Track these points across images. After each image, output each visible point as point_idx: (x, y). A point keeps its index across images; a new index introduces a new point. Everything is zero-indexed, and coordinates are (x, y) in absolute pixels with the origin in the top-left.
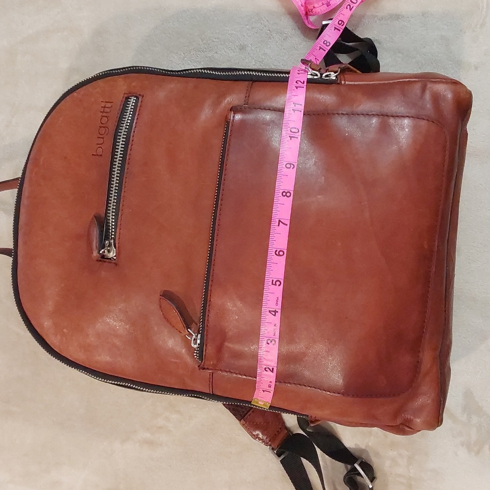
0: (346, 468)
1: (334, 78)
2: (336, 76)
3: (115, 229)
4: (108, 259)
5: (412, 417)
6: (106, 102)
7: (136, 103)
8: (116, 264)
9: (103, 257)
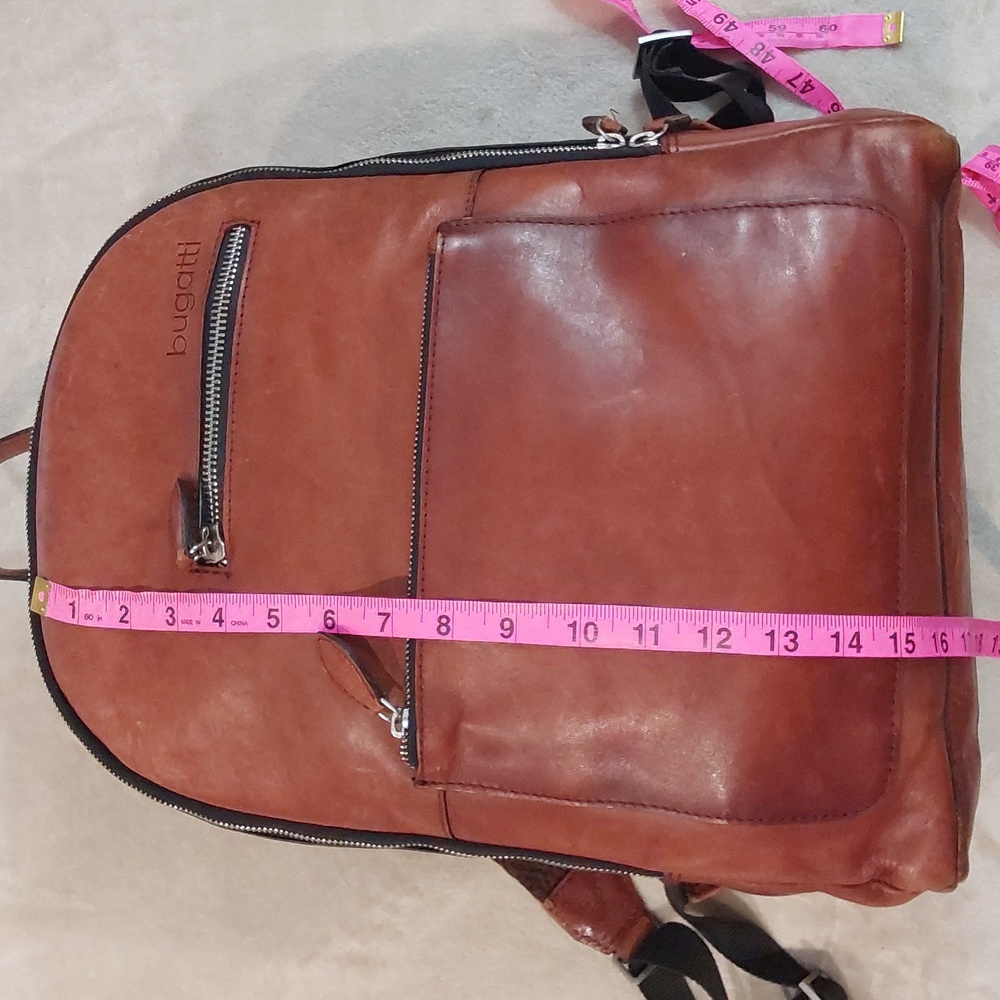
0: (787, 993)
1: (655, 143)
2: (659, 139)
3: (220, 501)
4: (212, 565)
5: (894, 863)
6: (188, 244)
7: (246, 239)
8: (228, 575)
9: (202, 562)
